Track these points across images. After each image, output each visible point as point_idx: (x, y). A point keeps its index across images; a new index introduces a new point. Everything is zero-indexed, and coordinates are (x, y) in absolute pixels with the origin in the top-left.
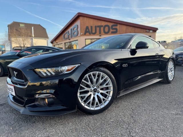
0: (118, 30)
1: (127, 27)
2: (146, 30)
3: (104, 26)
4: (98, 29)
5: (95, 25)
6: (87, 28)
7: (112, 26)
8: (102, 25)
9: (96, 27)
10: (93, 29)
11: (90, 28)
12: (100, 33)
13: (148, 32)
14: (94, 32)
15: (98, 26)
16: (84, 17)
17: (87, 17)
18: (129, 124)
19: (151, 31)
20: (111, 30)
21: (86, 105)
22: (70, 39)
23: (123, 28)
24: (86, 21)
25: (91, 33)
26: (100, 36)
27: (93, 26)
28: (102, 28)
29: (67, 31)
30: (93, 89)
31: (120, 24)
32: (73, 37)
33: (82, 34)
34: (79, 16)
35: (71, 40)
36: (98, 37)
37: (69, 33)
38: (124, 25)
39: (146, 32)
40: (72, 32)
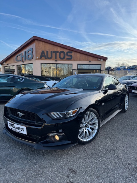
0: (73, 57)
1: (81, 54)
2: (97, 59)
3: (59, 52)
4: (54, 54)
5: (51, 51)
6: (43, 52)
7: (68, 53)
8: (57, 51)
9: (51, 52)
10: (49, 54)
11: (46, 53)
12: (56, 58)
13: (99, 61)
14: (50, 56)
15: (54, 52)
16: (39, 41)
17: (43, 41)
18: (114, 150)
19: (102, 60)
20: (67, 57)
21: (81, 138)
22: (23, 61)
23: (77, 55)
24: (42, 45)
25: (47, 58)
26: (56, 61)
27: (48, 50)
28: (58, 54)
29: (20, 53)
30: (85, 125)
31: (75, 51)
32: (27, 60)
33: (37, 57)
34: (35, 39)
35: (25, 63)
36: (54, 62)
37: (22, 55)
38: (78, 52)
39: (98, 60)
40: (27, 55)
